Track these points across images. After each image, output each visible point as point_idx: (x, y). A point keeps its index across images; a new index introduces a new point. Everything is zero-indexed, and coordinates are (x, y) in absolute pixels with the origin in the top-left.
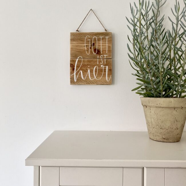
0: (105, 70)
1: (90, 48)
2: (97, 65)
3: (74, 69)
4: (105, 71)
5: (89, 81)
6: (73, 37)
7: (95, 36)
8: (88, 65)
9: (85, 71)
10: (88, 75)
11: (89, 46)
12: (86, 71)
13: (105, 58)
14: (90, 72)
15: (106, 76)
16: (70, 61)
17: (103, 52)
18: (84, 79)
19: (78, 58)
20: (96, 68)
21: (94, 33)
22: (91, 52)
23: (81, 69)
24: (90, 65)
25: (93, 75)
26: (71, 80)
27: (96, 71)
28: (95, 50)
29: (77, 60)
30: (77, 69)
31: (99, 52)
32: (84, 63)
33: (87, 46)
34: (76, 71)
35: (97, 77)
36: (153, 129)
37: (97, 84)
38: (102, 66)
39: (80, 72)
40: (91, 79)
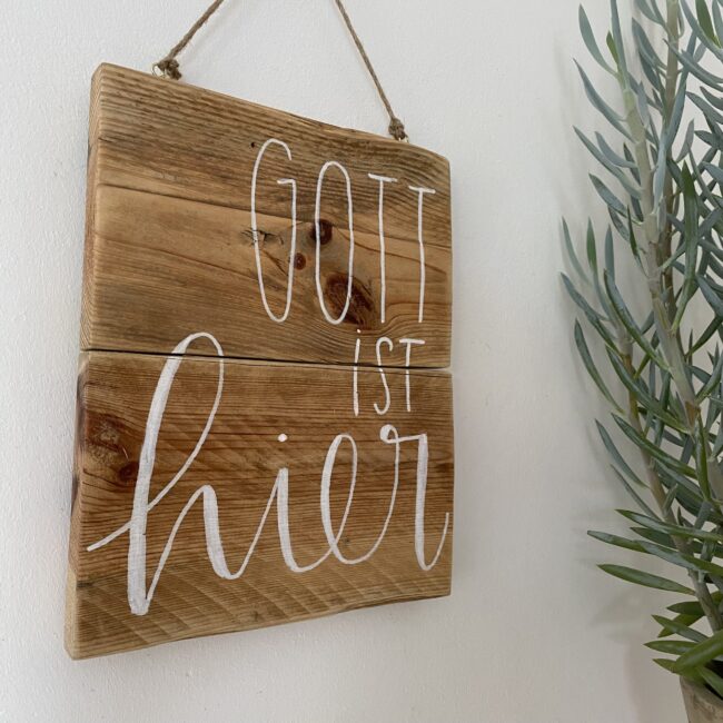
0: (410, 465)
1: (300, 262)
2: (351, 424)
4: (409, 482)
5: (281, 593)
8: (273, 421)
9: (243, 492)
10: (272, 524)
11: (285, 241)
12: (258, 489)
13: (407, 365)
14: (292, 493)
18: (233, 568)
19: (182, 348)
20: (344, 454)
22: (305, 299)
23: (200, 473)
24: (292, 423)
25: (316, 521)
27: (339, 485)
28: (336, 284)
29: (171, 366)
30: (160, 475)
31: (362, 310)
32: (231, 399)
33: (267, 236)
35: (344, 544)
38: (385, 430)
39: (200, 500)
40: (295, 568)
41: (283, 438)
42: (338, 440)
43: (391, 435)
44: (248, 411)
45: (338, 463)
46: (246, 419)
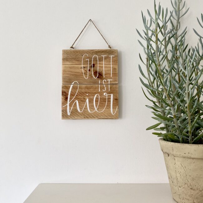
0: (109, 99)
1: (89, 70)
2: (98, 93)
3: (67, 98)
4: (109, 101)
5: (88, 115)
6: (66, 56)
7: (96, 54)
8: (86, 92)
9: (82, 101)
10: (86, 106)
11: (87, 67)
12: (84, 101)
13: (109, 83)
14: (89, 102)
15: (110, 108)
16: (62, 88)
17: (107, 75)
18: (81, 111)
19: (73, 83)
20: (97, 97)
21: (93, 50)
22: (91, 75)
23: (76, 98)
24: (89, 93)
25: (93, 106)
26: (62, 113)
27: (97, 101)
28: (95, 73)
29: (72, 86)
30: (71, 99)
31: (100, 76)
32: (80, 90)
33: (84, 67)
34: (70, 101)
35: (98, 109)
36: (180, 188)
37: (99, 119)
38: (104, 94)
39: (76, 102)
40: (90, 112)
41: (87, 94)
42: (96, 95)
43: (106, 94)
44: (82, 91)
45: (96, 98)
46: (82, 92)
